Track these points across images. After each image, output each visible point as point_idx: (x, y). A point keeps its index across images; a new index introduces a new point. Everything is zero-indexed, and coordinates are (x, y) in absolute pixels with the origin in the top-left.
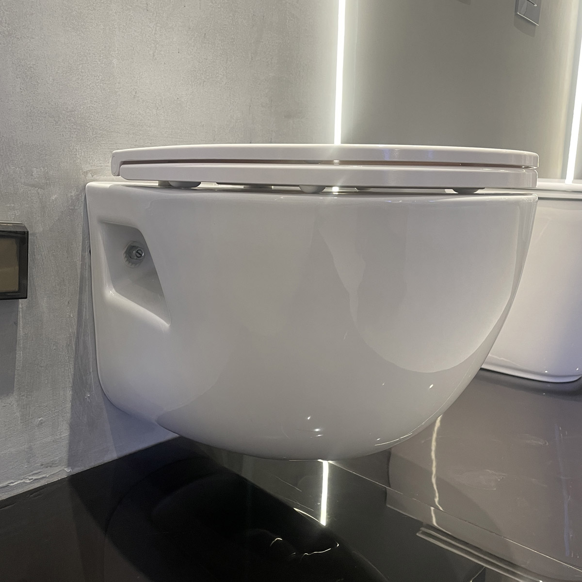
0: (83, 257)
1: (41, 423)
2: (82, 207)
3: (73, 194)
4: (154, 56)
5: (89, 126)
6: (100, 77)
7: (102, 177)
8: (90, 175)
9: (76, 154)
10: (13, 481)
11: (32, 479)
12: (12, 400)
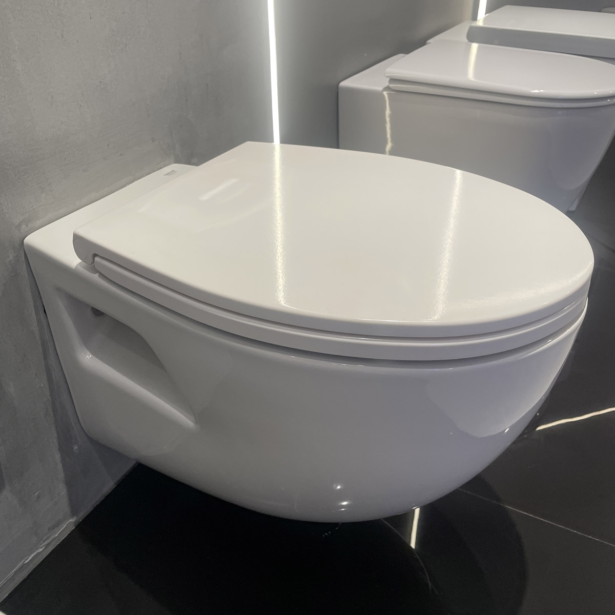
0: (39, 321)
1: (38, 497)
2: (24, 267)
3: (11, 257)
4: (63, 37)
5: (8, 168)
6: (6, 96)
7: (38, 223)
8: (23, 226)
9: (2, 210)
10: (26, 558)
11: (44, 546)
12: (6, 492)
